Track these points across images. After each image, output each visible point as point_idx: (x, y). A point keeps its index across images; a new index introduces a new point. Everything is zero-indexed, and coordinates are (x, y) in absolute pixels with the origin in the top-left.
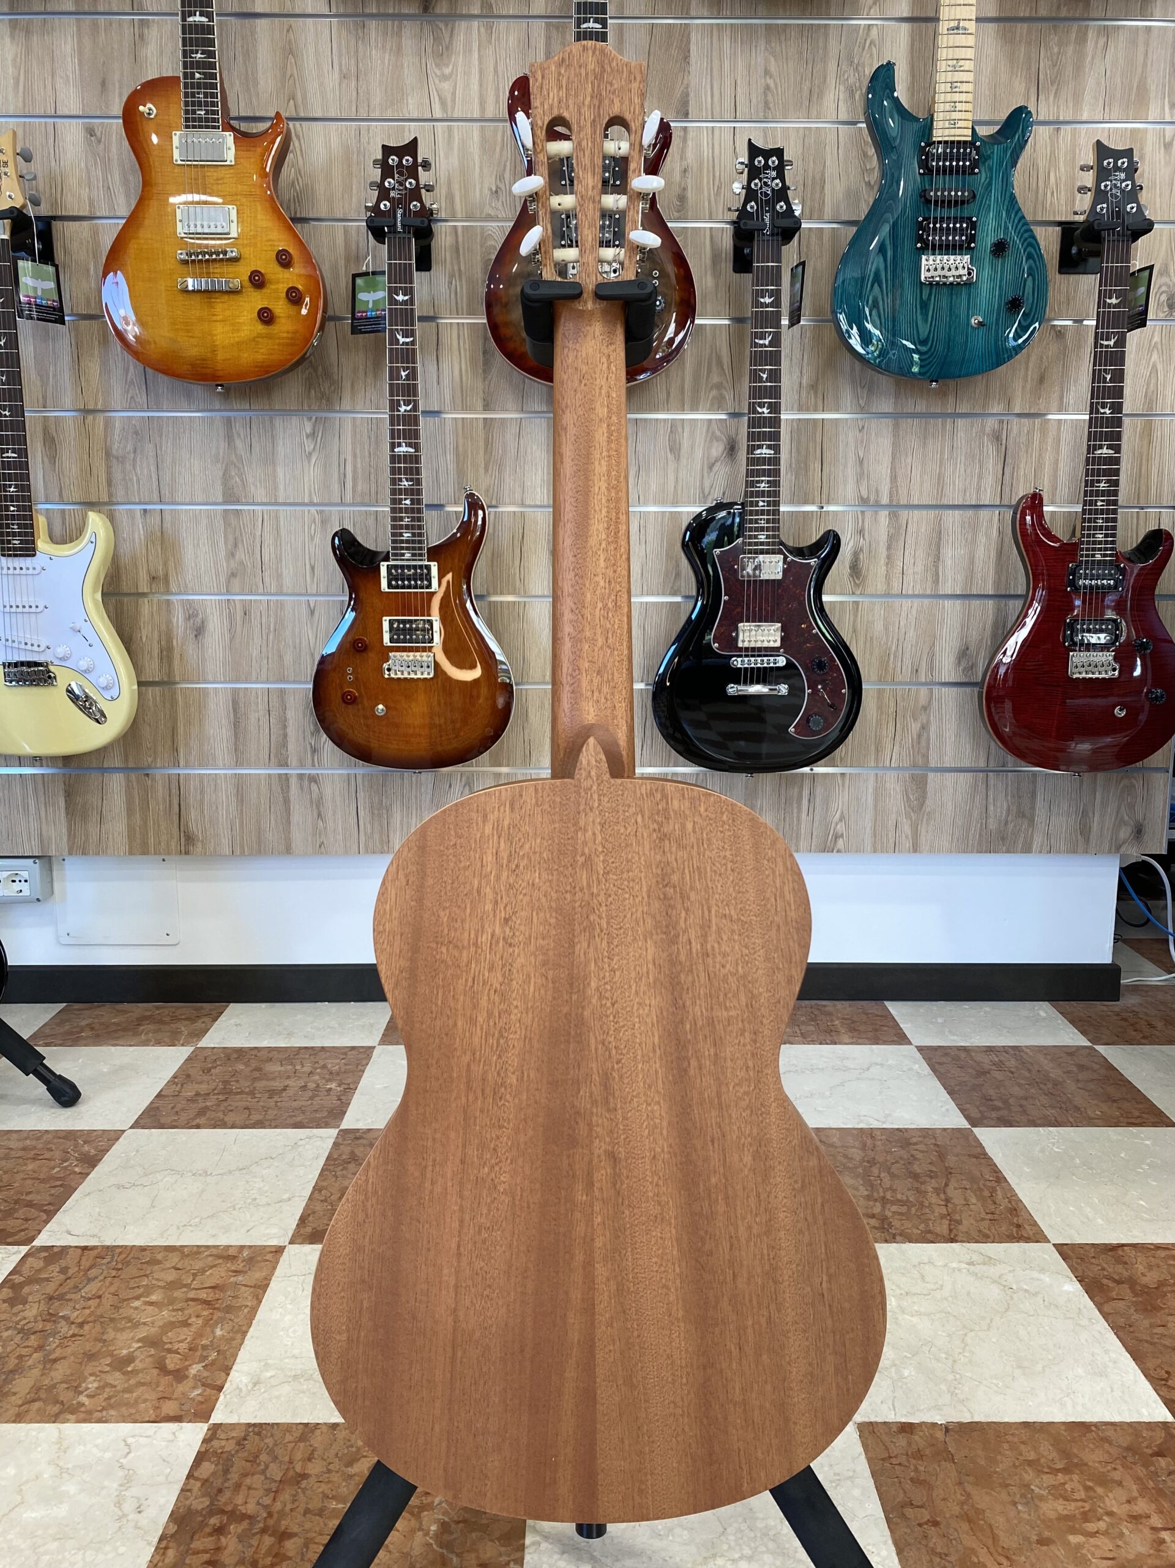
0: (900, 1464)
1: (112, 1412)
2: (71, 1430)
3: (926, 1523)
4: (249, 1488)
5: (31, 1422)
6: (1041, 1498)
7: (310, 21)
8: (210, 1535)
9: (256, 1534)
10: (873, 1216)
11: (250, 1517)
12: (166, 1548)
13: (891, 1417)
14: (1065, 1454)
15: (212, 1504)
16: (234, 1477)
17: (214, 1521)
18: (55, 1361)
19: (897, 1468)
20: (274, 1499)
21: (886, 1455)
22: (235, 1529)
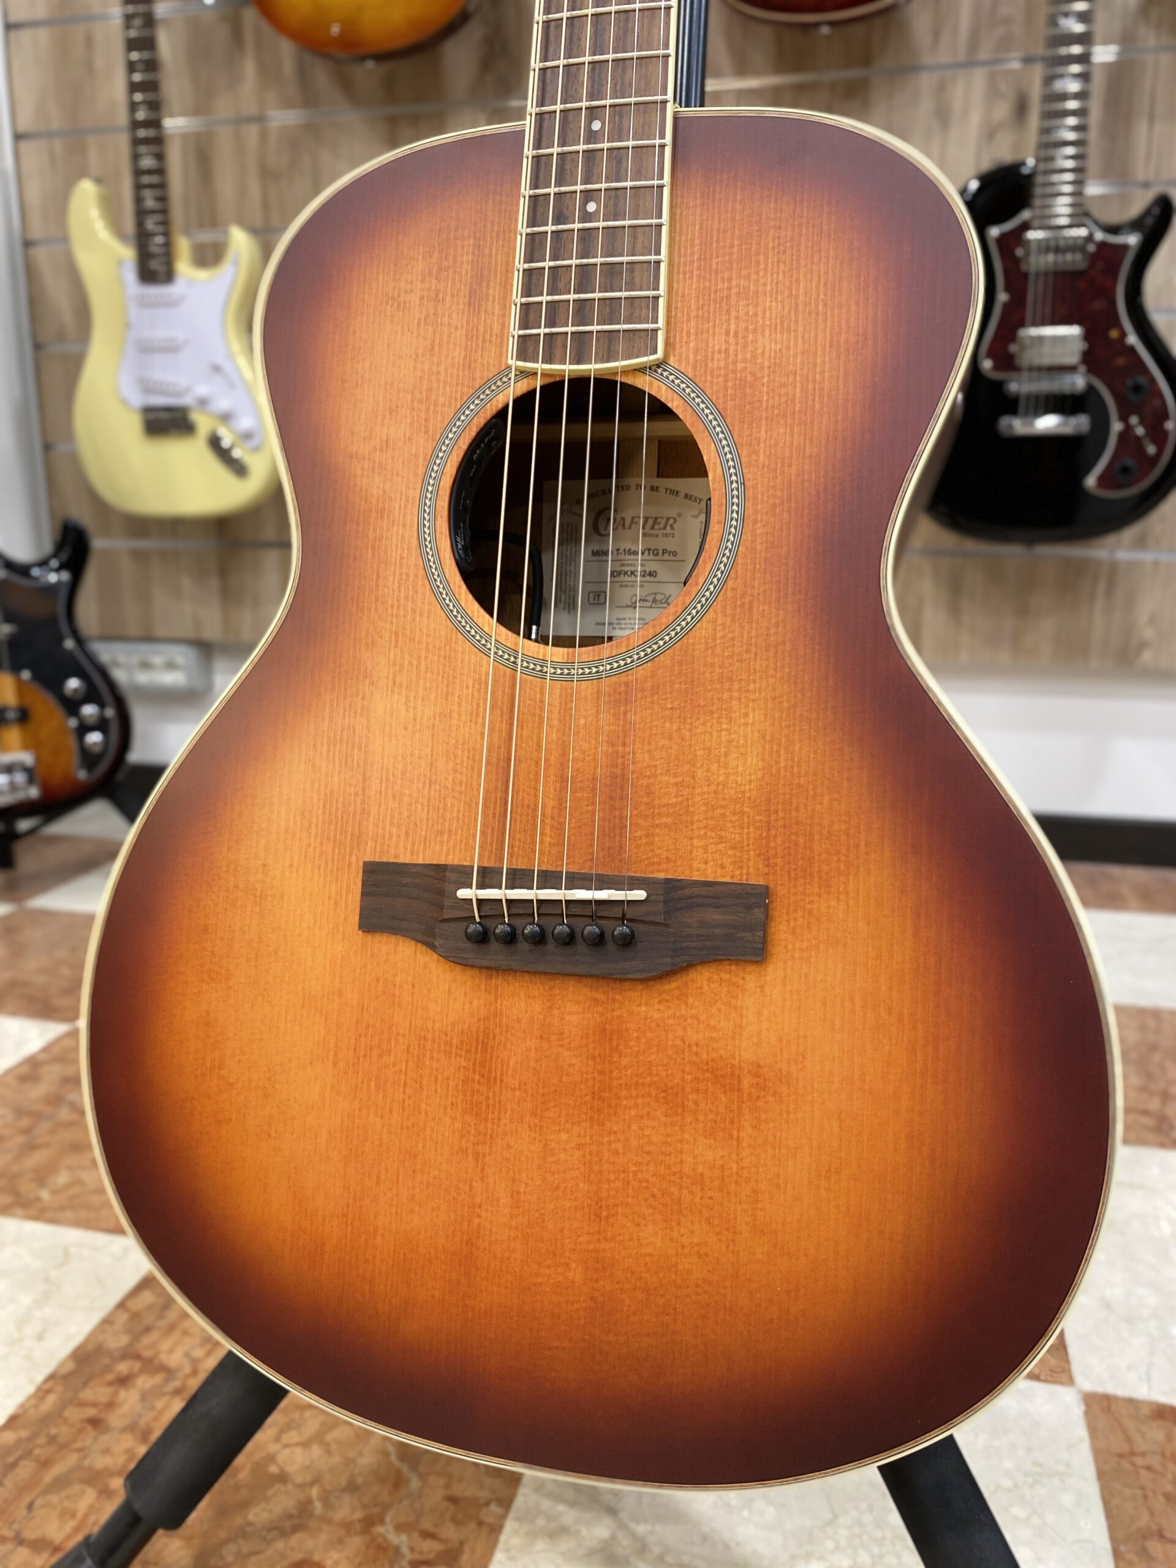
0: (1149, 1468)
4: (185, 1333)
8: (110, 1384)
9: (164, 1394)
10: (1146, 1113)
11: (169, 1372)
12: (48, 1391)
13: (1143, 1392)
15: (131, 1344)
17: (123, 1367)
18: (36, 1147)
19: (1143, 1473)
20: (209, 1353)
21: (1125, 1448)
22: (144, 1382)
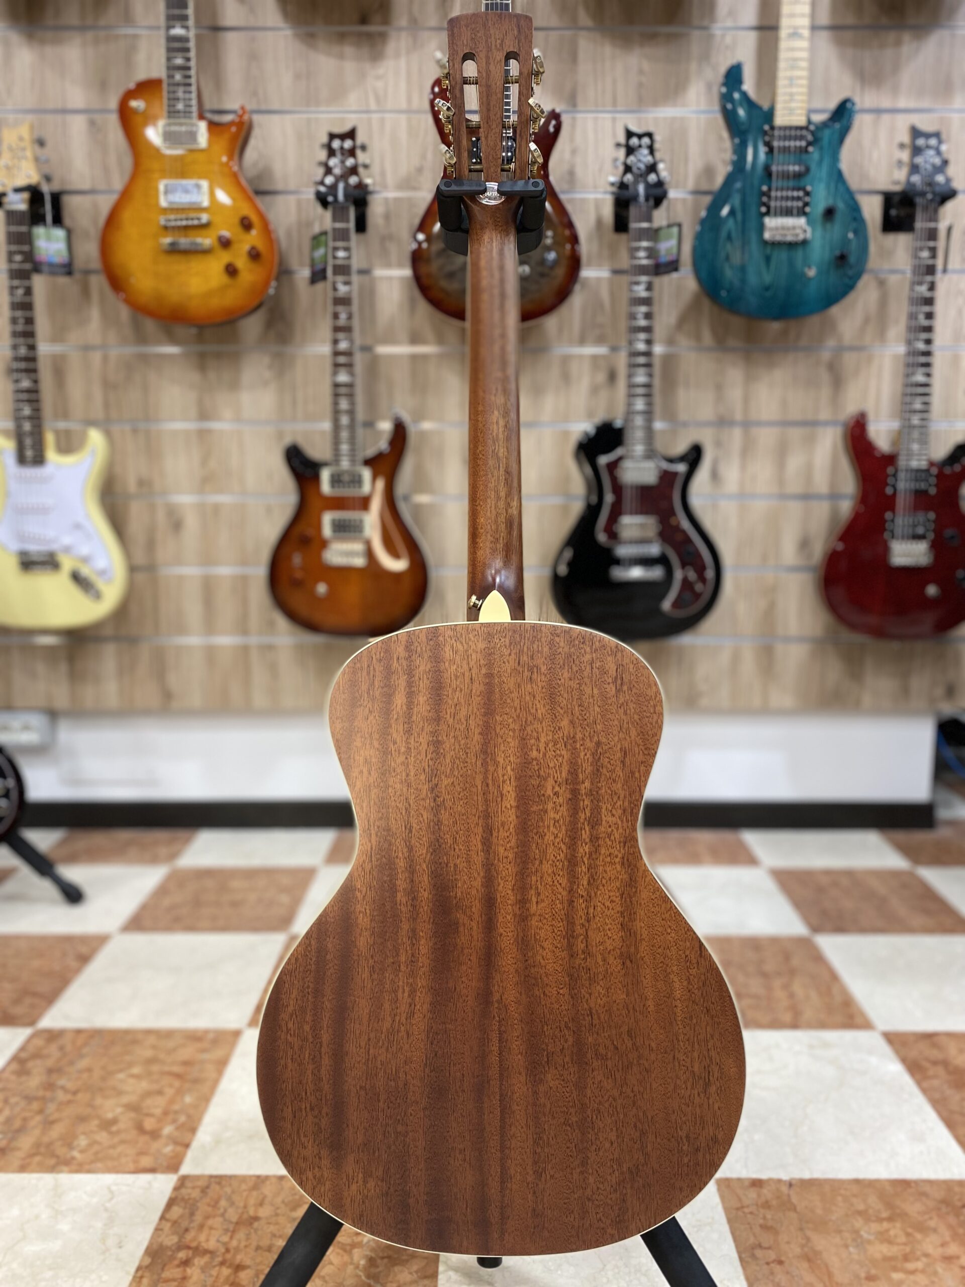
0: (751, 1213)
1: (99, 1165)
2: (65, 1179)
3: (773, 1262)
4: (211, 1228)
5: (32, 1171)
6: (869, 1242)
7: (269, 34)
8: (178, 1266)
9: (214, 1267)
11: (212, 1253)
12: (141, 1277)
13: (744, 1174)
14: (889, 1205)
15: (180, 1241)
16: (198, 1218)
17: (182, 1255)
18: (53, 1122)
19: (749, 1216)
20: (231, 1238)
21: (739, 1205)
22: (199, 1261)
